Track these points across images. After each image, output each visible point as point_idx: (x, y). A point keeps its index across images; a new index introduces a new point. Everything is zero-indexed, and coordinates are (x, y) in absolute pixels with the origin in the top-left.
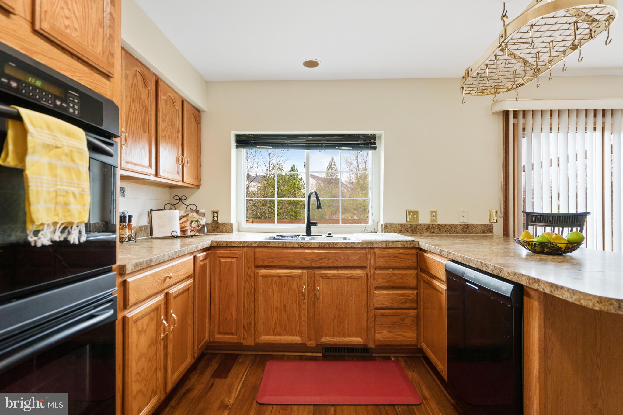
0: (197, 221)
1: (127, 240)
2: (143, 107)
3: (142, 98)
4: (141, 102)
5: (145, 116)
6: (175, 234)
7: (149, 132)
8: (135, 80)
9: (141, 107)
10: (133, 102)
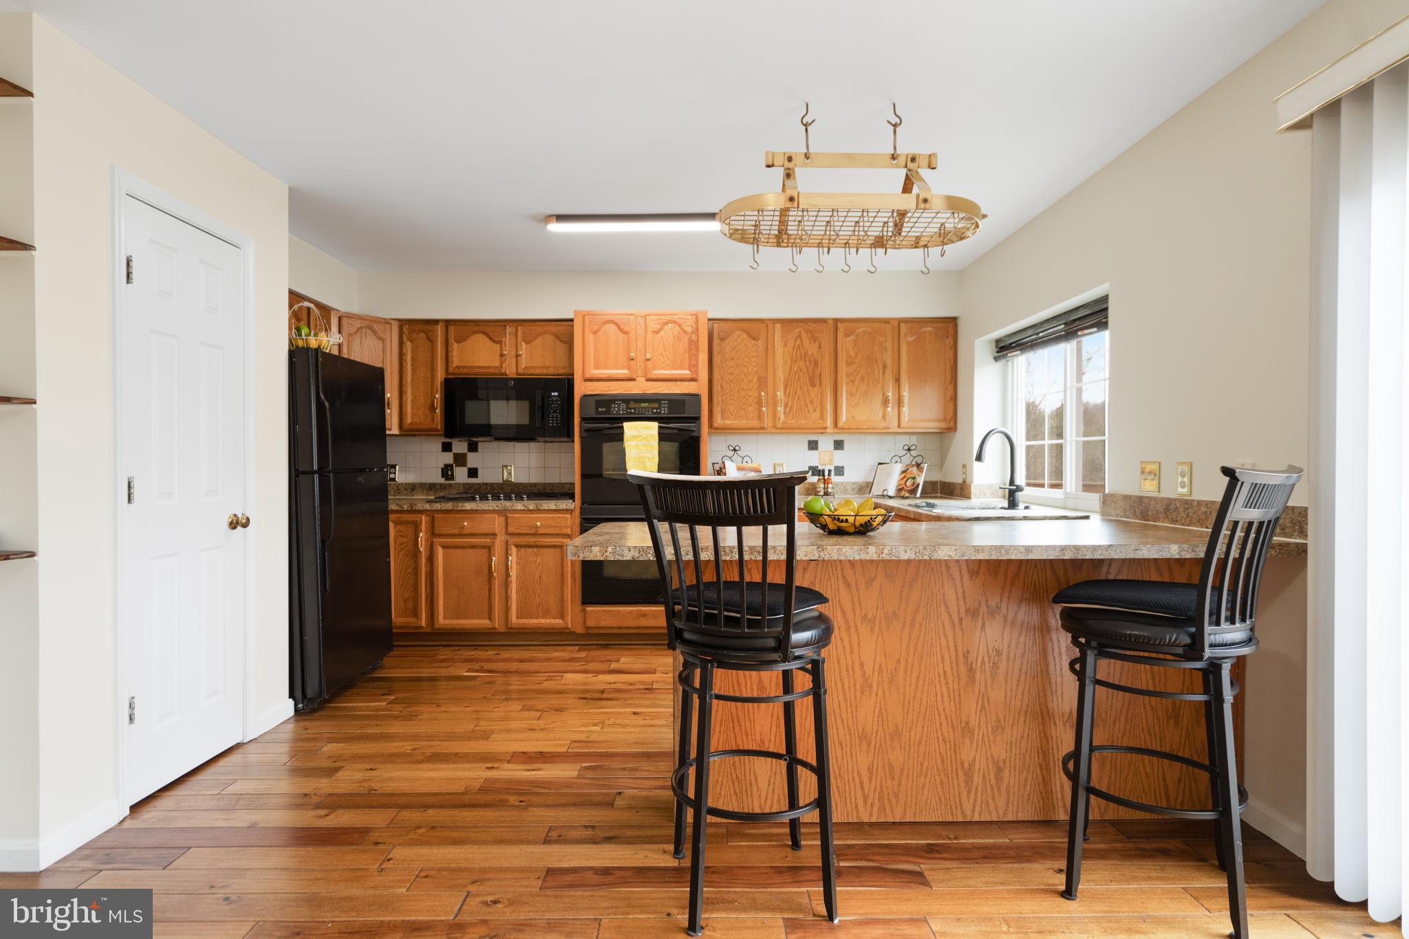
0: (914, 478)
1: (822, 493)
2: (811, 362)
3: (810, 353)
4: (807, 358)
5: (814, 370)
6: (885, 493)
7: (820, 384)
8: (798, 342)
9: (808, 363)
10: (795, 362)
